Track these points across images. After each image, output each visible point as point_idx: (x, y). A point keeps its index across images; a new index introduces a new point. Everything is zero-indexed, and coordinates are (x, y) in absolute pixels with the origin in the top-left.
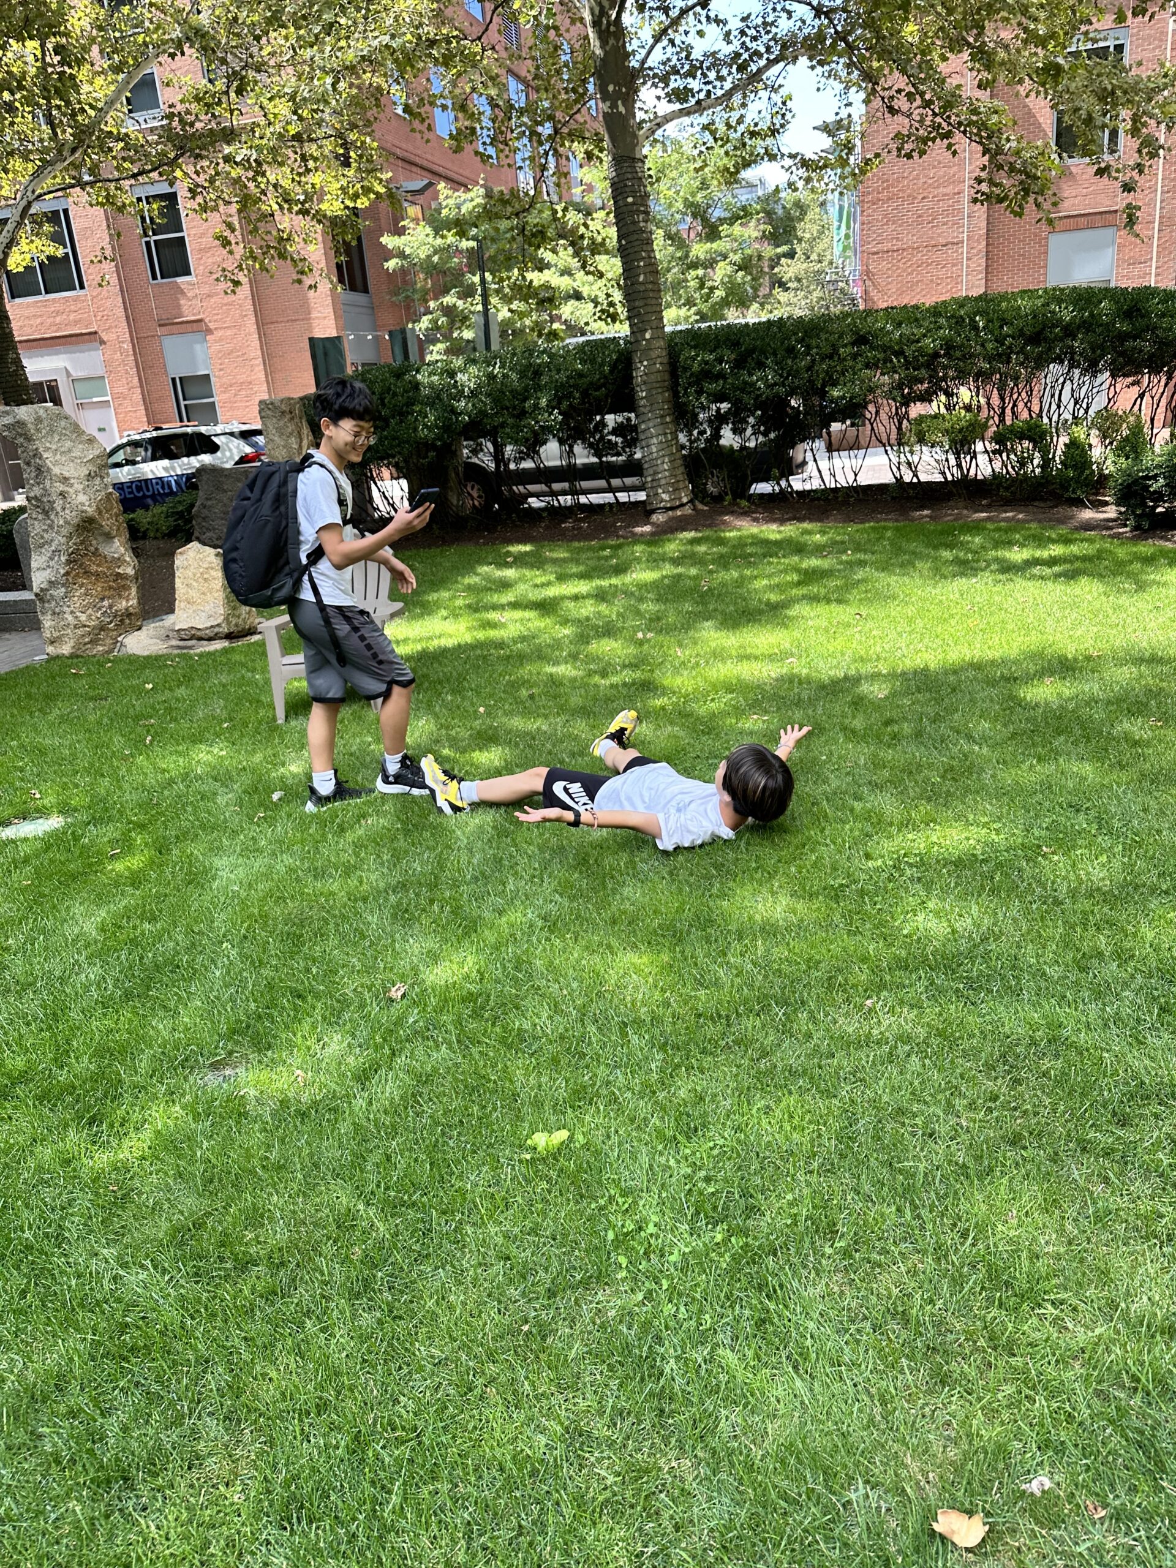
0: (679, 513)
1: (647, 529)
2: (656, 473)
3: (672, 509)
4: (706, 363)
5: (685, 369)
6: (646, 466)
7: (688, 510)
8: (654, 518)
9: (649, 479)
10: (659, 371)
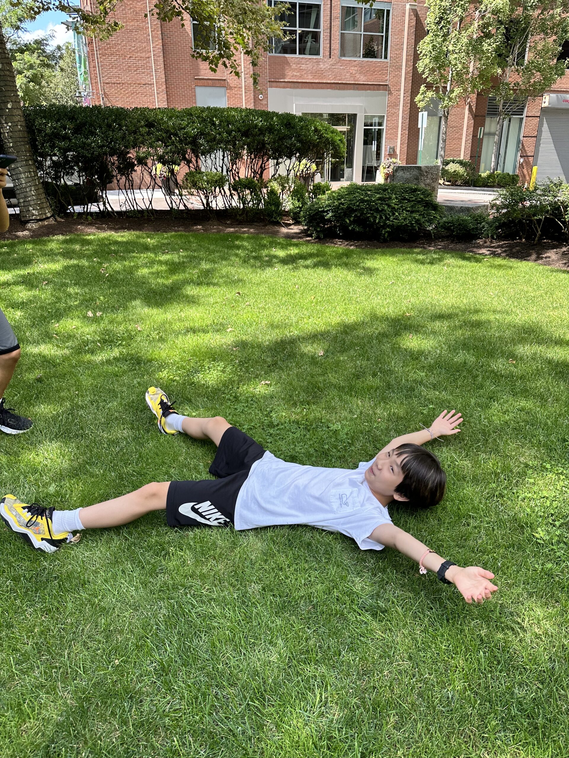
0: (46, 223)
1: (26, 233)
2: (26, 197)
3: (40, 220)
4: (55, 128)
5: (40, 131)
6: (18, 192)
7: (52, 221)
8: (29, 226)
9: (22, 201)
10: (20, 131)
